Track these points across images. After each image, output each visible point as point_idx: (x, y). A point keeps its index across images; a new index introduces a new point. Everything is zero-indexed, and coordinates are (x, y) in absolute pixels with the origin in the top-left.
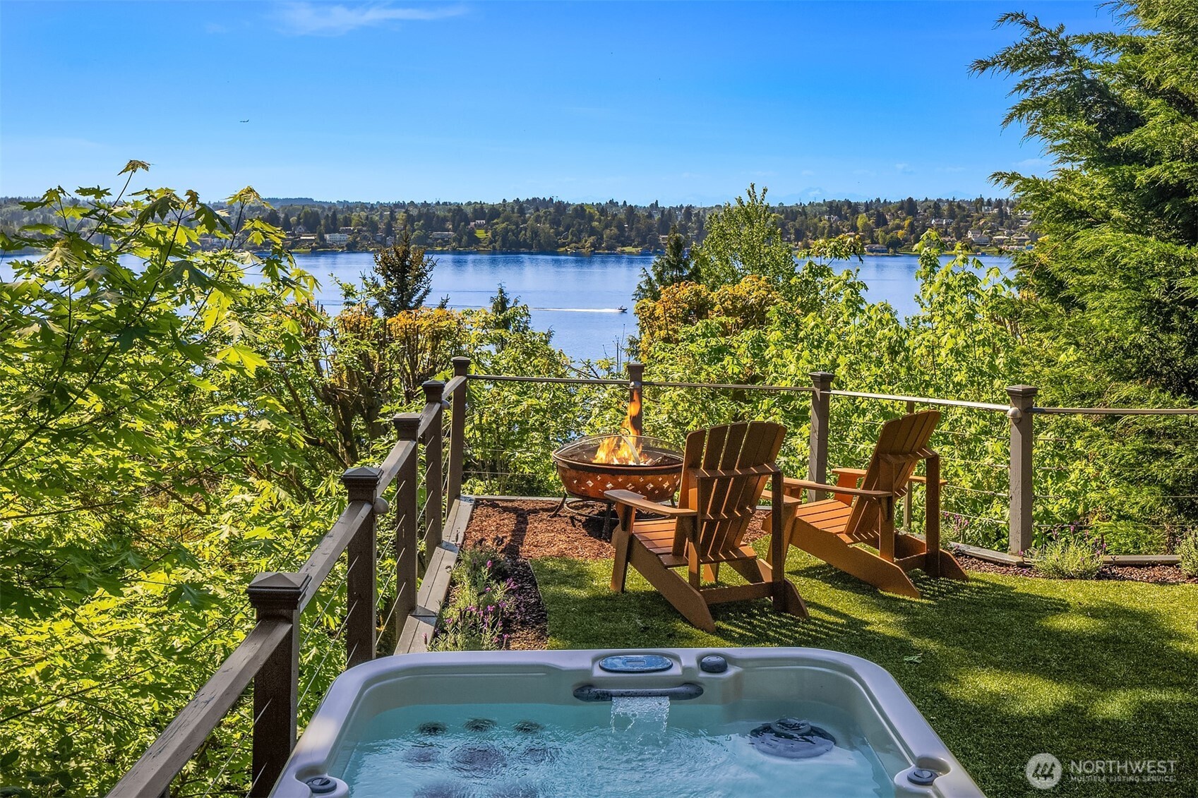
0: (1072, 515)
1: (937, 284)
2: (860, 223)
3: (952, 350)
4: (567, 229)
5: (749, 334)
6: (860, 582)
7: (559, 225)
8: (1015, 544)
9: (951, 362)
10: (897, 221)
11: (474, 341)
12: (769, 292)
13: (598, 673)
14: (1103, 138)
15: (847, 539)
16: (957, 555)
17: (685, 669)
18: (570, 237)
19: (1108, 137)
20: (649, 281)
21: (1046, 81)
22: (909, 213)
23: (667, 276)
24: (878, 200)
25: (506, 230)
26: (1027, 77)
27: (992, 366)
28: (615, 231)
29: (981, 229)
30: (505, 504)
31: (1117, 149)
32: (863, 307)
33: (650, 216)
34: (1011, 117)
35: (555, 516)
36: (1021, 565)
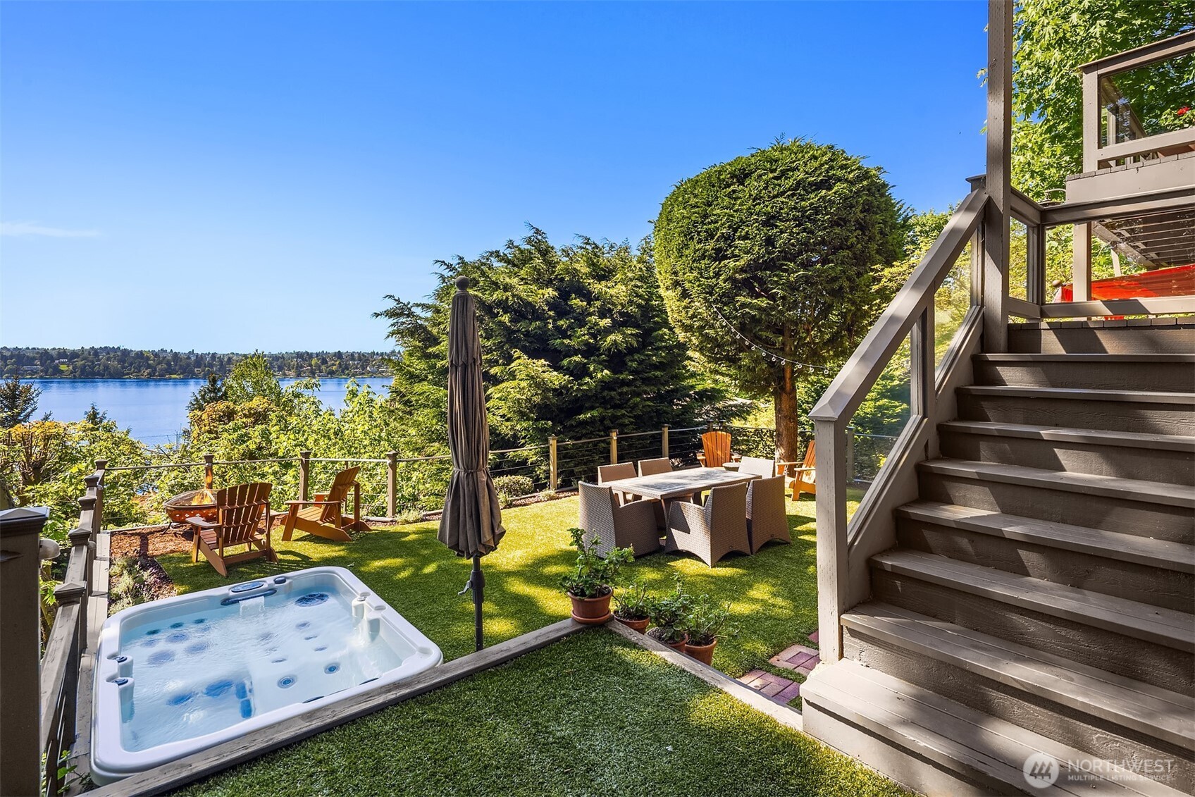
0: (413, 495)
1: (356, 403)
2: (313, 363)
3: (362, 431)
4: (131, 364)
5: (259, 427)
6: (327, 539)
7: (124, 362)
8: (389, 512)
9: (362, 436)
10: (333, 362)
11: (77, 439)
12: (270, 405)
13: (232, 594)
14: (425, 348)
15: (321, 522)
16: (366, 522)
17: (269, 585)
18: (133, 370)
19: (427, 348)
20: (197, 400)
21: (403, 323)
22: (338, 358)
23: (207, 397)
24: (323, 352)
25: (84, 366)
26: (395, 321)
27: (380, 436)
28: (165, 366)
29: (374, 366)
30: (131, 532)
31: (430, 353)
32: (320, 413)
33: (189, 358)
34: (388, 336)
35: (164, 533)
36: (392, 521)
